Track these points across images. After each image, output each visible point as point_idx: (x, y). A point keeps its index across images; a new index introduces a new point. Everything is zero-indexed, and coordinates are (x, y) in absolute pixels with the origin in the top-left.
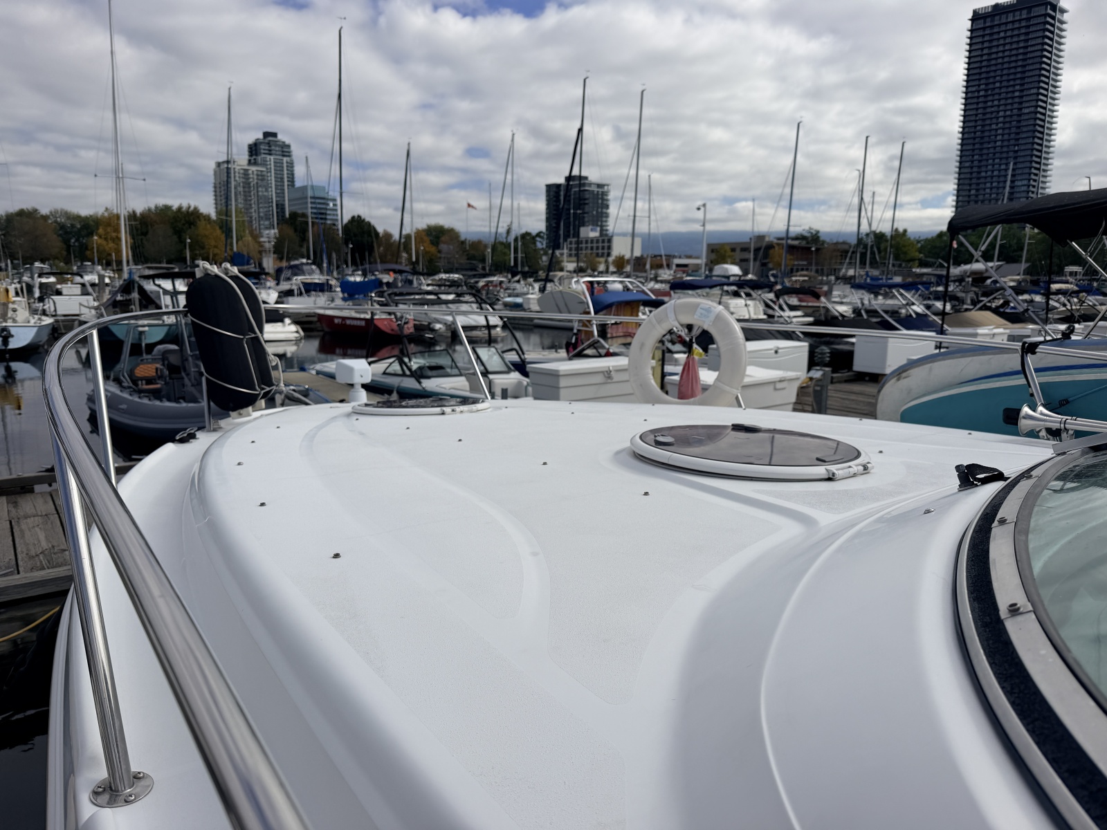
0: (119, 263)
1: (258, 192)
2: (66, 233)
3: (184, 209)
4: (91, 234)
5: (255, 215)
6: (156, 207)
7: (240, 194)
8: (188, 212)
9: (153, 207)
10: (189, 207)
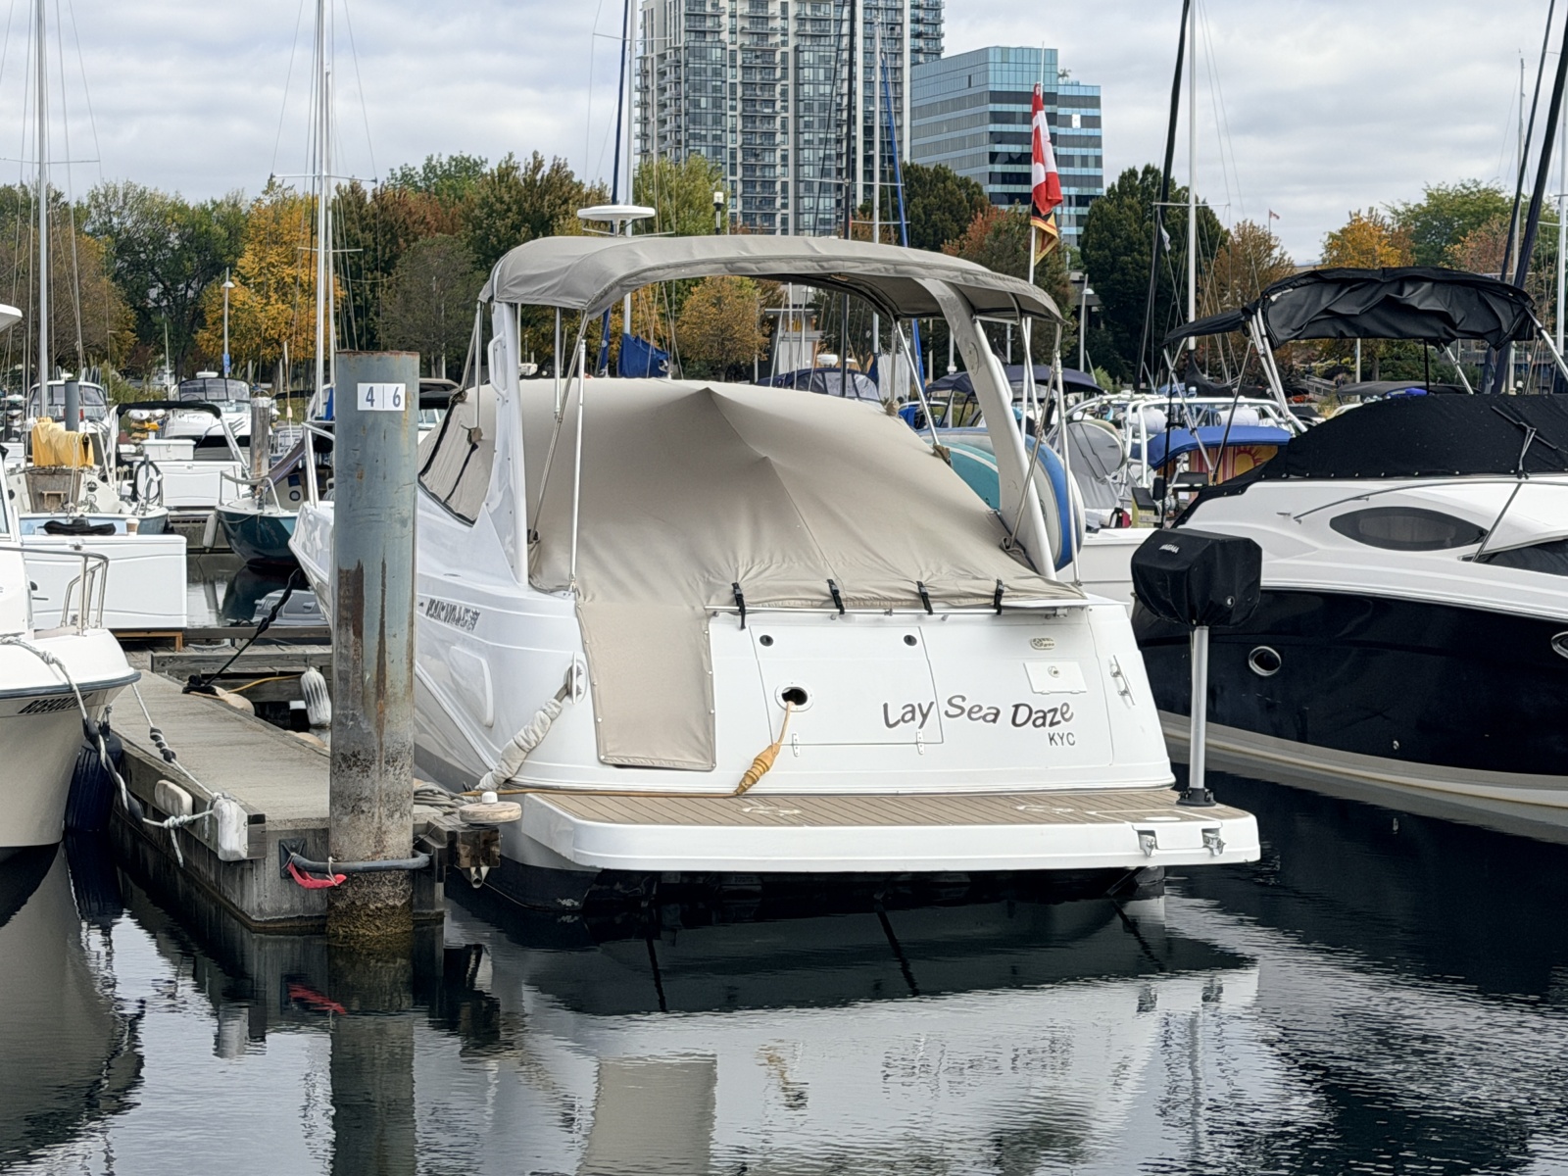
0: (303, 369)
1: (798, 84)
2: (136, 266)
3: (520, 174)
4: (214, 269)
5: (784, 175)
6: (429, 167)
7: (733, 92)
8: (531, 184)
9: (418, 165)
10: (538, 165)
